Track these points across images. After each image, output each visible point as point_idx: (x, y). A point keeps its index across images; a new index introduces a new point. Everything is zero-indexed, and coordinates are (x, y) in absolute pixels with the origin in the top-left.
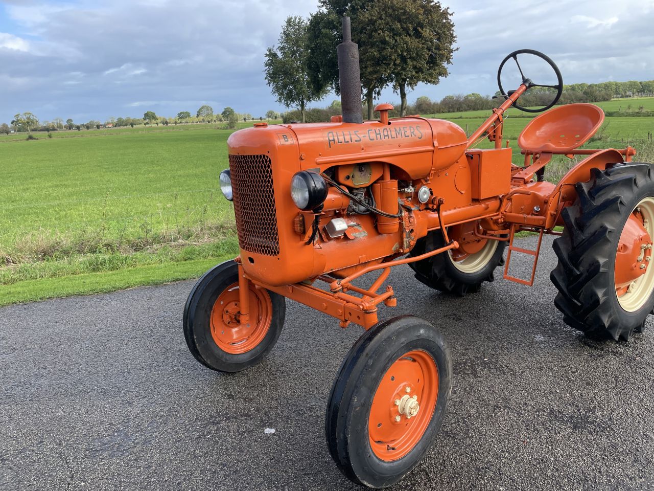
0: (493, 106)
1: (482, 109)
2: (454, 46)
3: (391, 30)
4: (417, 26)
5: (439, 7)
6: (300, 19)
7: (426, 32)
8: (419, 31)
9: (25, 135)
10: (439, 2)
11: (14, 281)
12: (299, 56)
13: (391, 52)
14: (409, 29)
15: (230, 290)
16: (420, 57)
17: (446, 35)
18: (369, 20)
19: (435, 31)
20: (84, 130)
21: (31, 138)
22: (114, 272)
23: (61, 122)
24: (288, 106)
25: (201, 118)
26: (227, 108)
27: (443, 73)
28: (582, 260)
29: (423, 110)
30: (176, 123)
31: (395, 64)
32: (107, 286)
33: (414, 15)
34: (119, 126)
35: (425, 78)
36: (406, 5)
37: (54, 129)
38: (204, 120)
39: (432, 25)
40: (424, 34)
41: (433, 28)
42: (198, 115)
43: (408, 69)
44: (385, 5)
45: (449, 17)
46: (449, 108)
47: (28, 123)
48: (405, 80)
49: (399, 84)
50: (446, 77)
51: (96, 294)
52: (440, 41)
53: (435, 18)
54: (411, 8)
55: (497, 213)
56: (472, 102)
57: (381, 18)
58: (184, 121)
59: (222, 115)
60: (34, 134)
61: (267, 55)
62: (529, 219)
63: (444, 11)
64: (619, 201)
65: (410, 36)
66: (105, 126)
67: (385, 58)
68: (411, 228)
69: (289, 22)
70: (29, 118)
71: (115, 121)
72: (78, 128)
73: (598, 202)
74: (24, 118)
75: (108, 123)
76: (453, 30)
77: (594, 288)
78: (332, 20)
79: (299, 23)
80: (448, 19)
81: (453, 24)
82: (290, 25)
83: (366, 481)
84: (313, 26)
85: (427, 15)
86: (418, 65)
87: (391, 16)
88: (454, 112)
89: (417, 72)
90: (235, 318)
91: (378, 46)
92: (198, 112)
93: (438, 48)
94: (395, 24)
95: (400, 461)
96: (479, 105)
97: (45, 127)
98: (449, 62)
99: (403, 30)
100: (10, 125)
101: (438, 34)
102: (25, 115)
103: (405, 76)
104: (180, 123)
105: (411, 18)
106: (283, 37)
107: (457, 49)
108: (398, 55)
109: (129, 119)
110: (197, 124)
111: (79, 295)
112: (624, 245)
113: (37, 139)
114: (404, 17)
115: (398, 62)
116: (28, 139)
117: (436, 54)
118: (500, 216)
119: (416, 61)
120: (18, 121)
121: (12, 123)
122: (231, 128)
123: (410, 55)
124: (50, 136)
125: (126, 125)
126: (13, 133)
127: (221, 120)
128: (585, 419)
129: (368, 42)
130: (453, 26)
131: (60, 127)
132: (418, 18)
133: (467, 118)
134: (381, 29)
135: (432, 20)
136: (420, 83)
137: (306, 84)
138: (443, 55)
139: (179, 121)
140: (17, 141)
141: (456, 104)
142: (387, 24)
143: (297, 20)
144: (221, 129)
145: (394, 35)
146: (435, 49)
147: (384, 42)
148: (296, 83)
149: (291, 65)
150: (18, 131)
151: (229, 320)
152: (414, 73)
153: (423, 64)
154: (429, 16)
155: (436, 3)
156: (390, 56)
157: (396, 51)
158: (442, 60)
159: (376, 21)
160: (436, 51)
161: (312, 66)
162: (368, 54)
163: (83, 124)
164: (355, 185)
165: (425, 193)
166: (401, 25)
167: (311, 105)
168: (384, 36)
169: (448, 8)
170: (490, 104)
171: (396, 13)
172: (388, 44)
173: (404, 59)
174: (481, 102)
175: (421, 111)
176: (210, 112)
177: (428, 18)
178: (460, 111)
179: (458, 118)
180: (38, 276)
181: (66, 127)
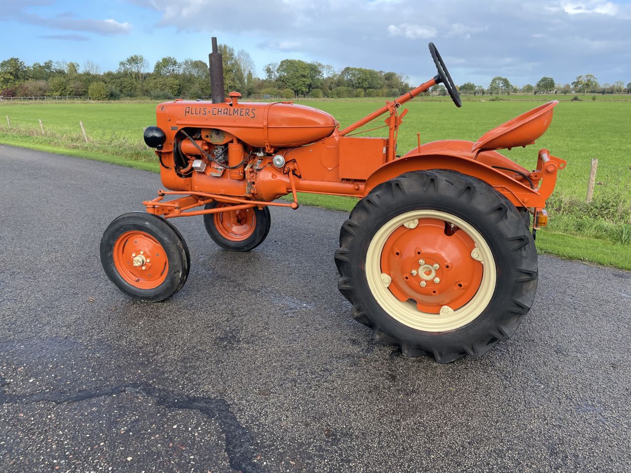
21: (576, 99)
23: (622, 85)
37: (611, 92)
47: (587, 84)
60: (583, 95)
68: (252, 181)
70: (589, 81)
74: (584, 80)
97: (603, 89)
100: (571, 86)
102: (587, 77)
113: (580, 101)
116: (572, 100)
120: (579, 82)
121: (572, 84)
124: (594, 99)
150: (577, 92)
164: (213, 142)
165: (279, 160)
181: (625, 91)
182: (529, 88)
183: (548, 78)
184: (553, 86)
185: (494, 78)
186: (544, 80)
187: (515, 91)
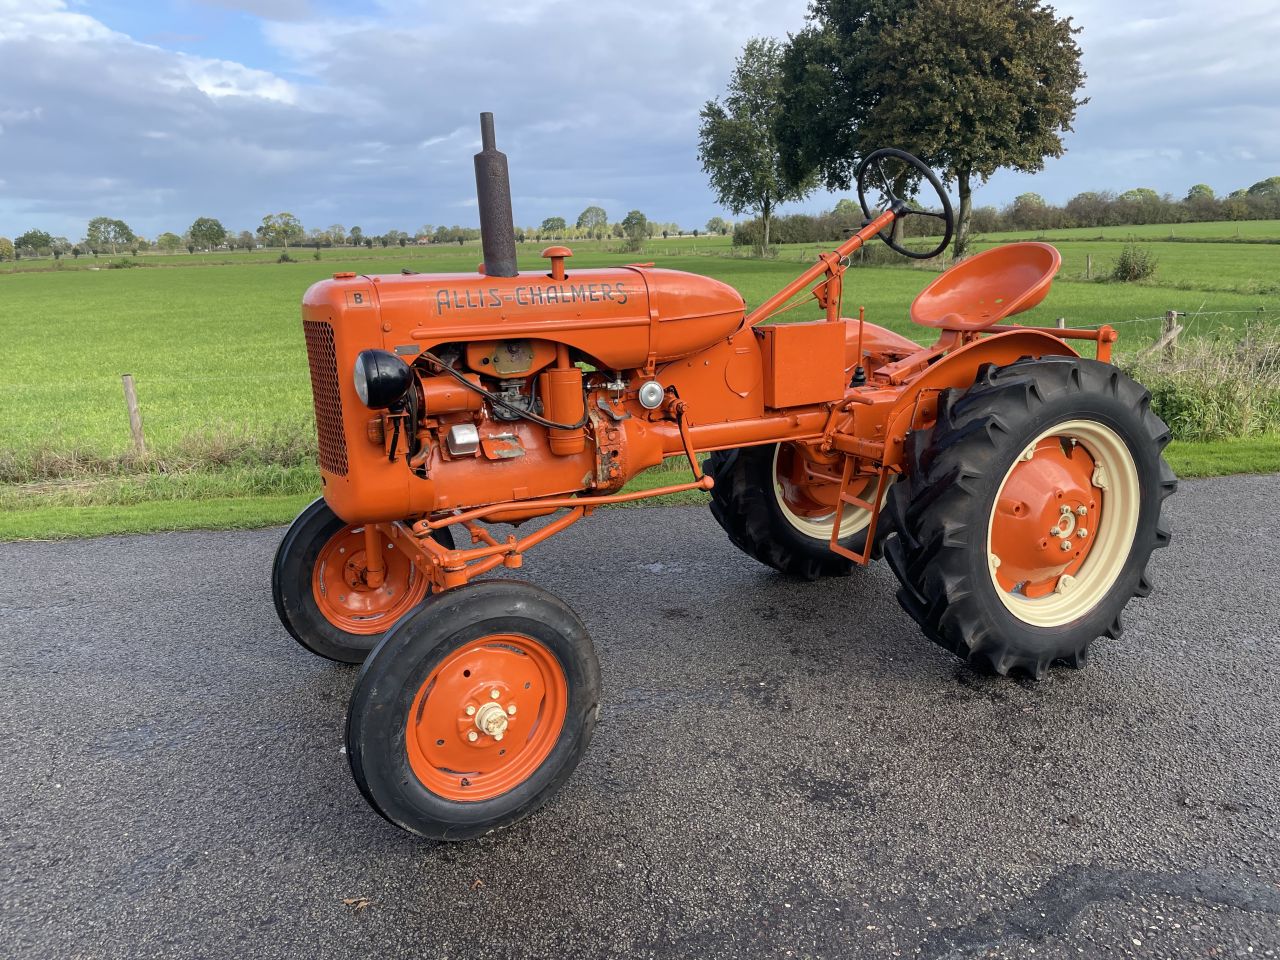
0: (1178, 216)
1: (1153, 222)
2: (1078, 95)
3: (948, 63)
4: (1001, 55)
5: (1050, 15)
6: (772, 43)
7: (1018, 68)
8: (1003, 64)
9: (278, 252)
10: (1049, 6)
11: (135, 501)
12: (767, 113)
13: (942, 108)
14: (984, 62)
15: (355, 532)
16: (1004, 118)
17: (1061, 72)
18: (902, 44)
19: (1039, 65)
20: (378, 247)
21: (285, 259)
22: (291, 497)
23: (343, 232)
24: (737, 210)
25: (585, 230)
26: (634, 212)
27: (1054, 149)
28: (922, 523)
29: (1022, 222)
30: (538, 238)
31: (949, 132)
32: (257, 519)
33: (994, 34)
34: (439, 242)
35: (1011, 159)
36: (981, 12)
37: (328, 245)
38: (590, 235)
39: (1032, 53)
40: (1014, 70)
41: (1035, 59)
42: (579, 225)
43: (975, 142)
44: (937, 12)
45: (1072, 36)
46: (1081, 218)
47: (285, 232)
48: (968, 164)
49: (957, 169)
50: (1058, 157)
51: (235, 529)
52: (1048, 85)
53: (1040, 39)
54: (991, 19)
55: (821, 434)
56: (1132, 206)
57: (927, 39)
58: (554, 234)
59: (623, 224)
60: (291, 252)
61: (704, 114)
62: (866, 447)
63: (1059, 24)
64: (988, 425)
65: (984, 74)
66: (414, 241)
67: (931, 119)
68: (612, 448)
69: (752, 50)
70: (287, 224)
71: (434, 231)
72: (369, 243)
73: (961, 423)
74: (279, 224)
75: (421, 237)
76: (1078, 63)
77: (943, 574)
78: (830, 47)
79: (770, 50)
80: (1069, 40)
81: (1080, 50)
82: (752, 55)
83: (402, 821)
84: (793, 58)
85: (1023, 33)
86: (999, 134)
87: (946, 35)
88: (1090, 226)
89: (994, 148)
90: (362, 577)
91: (917, 96)
92: (580, 219)
93: (1042, 99)
94: (956, 51)
95: (480, 805)
96: (1146, 214)
97: (314, 239)
98: (1066, 127)
99: (971, 64)
100: (255, 234)
101: (1044, 70)
102: (282, 218)
103: (969, 154)
104: (547, 238)
105: (989, 39)
106: (738, 80)
107: (1086, 101)
108: (957, 114)
109: (458, 230)
110: (578, 241)
111: (209, 529)
112: (1023, 503)
113: (296, 261)
114: (974, 38)
115: (956, 127)
116: (279, 262)
117: (1038, 110)
118: (823, 440)
119: (994, 124)
120: (268, 227)
121: (259, 230)
122: (633, 250)
123: (982, 112)
124: (317, 257)
125: (452, 240)
126: (259, 249)
127: (621, 235)
128: (843, 790)
129: (897, 88)
130: (1078, 55)
131: (339, 241)
132: (1004, 38)
133: (1113, 240)
134: (926, 61)
135: (1033, 43)
136: (1001, 170)
137: (776, 170)
138: (1053, 113)
139: (546, 235)
140: (261, 263)
141: (1095, 210)
142: (939, 51)
143: (767, 45)
144: (615, 252)
145: (951, 72)
146: (1037, 101)
147: (932, 88)
148: (754, 166)
149: (749, 133)
150: (268, 246)
151: (354, 579)
152: (988, 149)
153: (1009, 131)
154: (1028, 36)
155: (1044, 9)
156: (941, 115)
157: (953, 105)
158: (1050, 123)
159: (917, 45)
160: (1039, 105)
161: (785, 135)
162: (895, 111)
163: (378, 237)
164: (500, 374)
165: (652, 392)
166: (967, 53)
167: (784, 210)
168: (932, 75)
169: (1071, 18)
170: (1171, 212)
171: (959, 29)
172: (939, 92)
173: (968, 122)
174: (1151, 208)
175: (1017, 223)
176: (600, 220)
177: (1024, 39)
178: (1104, 225)
179: (1095, 240)
180: (174, 496)
181: (348, 241)
182: (171, 242)
183: (208, 220)
184: (223, 236)
185: (92, 218)
186: (200, 223)
187: (144, 246)
